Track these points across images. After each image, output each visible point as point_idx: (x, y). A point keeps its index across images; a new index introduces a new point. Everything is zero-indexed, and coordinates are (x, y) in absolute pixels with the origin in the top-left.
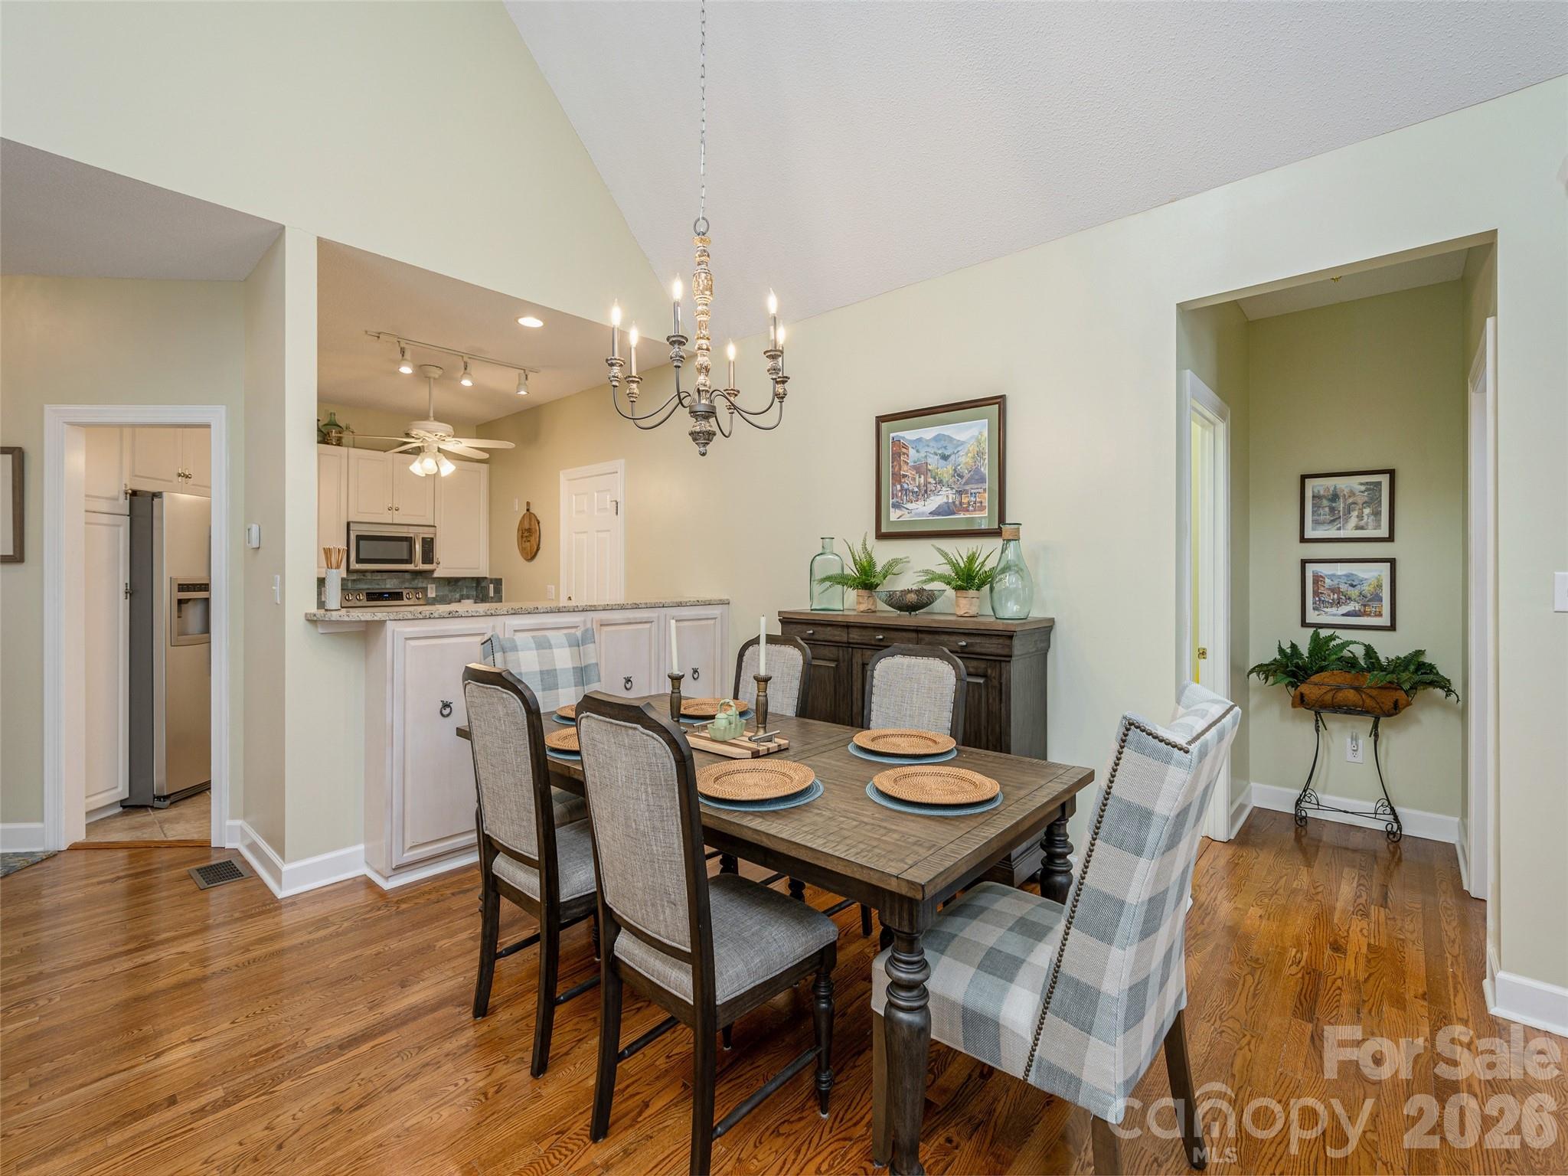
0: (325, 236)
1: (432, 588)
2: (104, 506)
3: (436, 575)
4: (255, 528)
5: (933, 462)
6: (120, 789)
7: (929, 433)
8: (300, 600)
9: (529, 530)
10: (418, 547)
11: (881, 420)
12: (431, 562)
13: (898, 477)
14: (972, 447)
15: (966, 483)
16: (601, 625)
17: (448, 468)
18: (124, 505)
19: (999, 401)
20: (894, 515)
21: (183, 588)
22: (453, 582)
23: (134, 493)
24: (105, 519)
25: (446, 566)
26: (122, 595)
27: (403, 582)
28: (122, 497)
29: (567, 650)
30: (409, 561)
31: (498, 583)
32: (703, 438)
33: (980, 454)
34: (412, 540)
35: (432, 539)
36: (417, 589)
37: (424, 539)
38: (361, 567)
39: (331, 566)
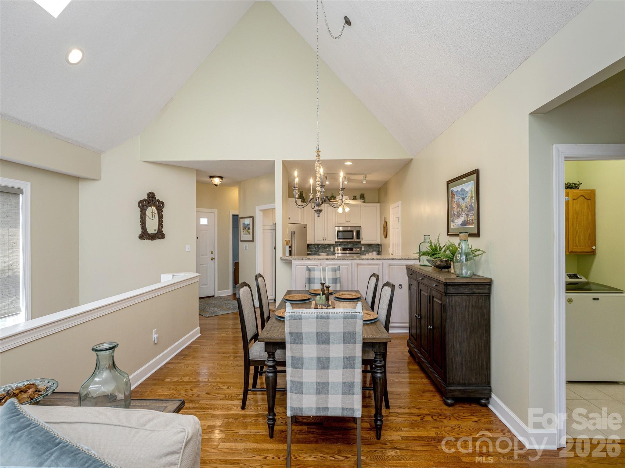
1: (363, 247)
3: (362, 243)
5: (461, 201)
6: (273, 296)
7: (460, 188)
9: (385, 228)
10: (355, 234)
11: (448, 182)
12: (359, 239)
13: (453, 208)
14: (471, 194)
15: (469, 211)
16: (358, 265)
17: (347, 209)
19: (477, 173)
20: (452, 225)
22: (370, 245)
24: (270, 231)
25: (366, 239)
26: (273, 249)
27: (354, 245)
28: (273, 225)
30: (353, 238)
33: (472, 197)
34: (352, 231)
35: (360, 231)
36: (358, 247)
37: (357, 231)
38: (339, 240)
39: (287, 245)
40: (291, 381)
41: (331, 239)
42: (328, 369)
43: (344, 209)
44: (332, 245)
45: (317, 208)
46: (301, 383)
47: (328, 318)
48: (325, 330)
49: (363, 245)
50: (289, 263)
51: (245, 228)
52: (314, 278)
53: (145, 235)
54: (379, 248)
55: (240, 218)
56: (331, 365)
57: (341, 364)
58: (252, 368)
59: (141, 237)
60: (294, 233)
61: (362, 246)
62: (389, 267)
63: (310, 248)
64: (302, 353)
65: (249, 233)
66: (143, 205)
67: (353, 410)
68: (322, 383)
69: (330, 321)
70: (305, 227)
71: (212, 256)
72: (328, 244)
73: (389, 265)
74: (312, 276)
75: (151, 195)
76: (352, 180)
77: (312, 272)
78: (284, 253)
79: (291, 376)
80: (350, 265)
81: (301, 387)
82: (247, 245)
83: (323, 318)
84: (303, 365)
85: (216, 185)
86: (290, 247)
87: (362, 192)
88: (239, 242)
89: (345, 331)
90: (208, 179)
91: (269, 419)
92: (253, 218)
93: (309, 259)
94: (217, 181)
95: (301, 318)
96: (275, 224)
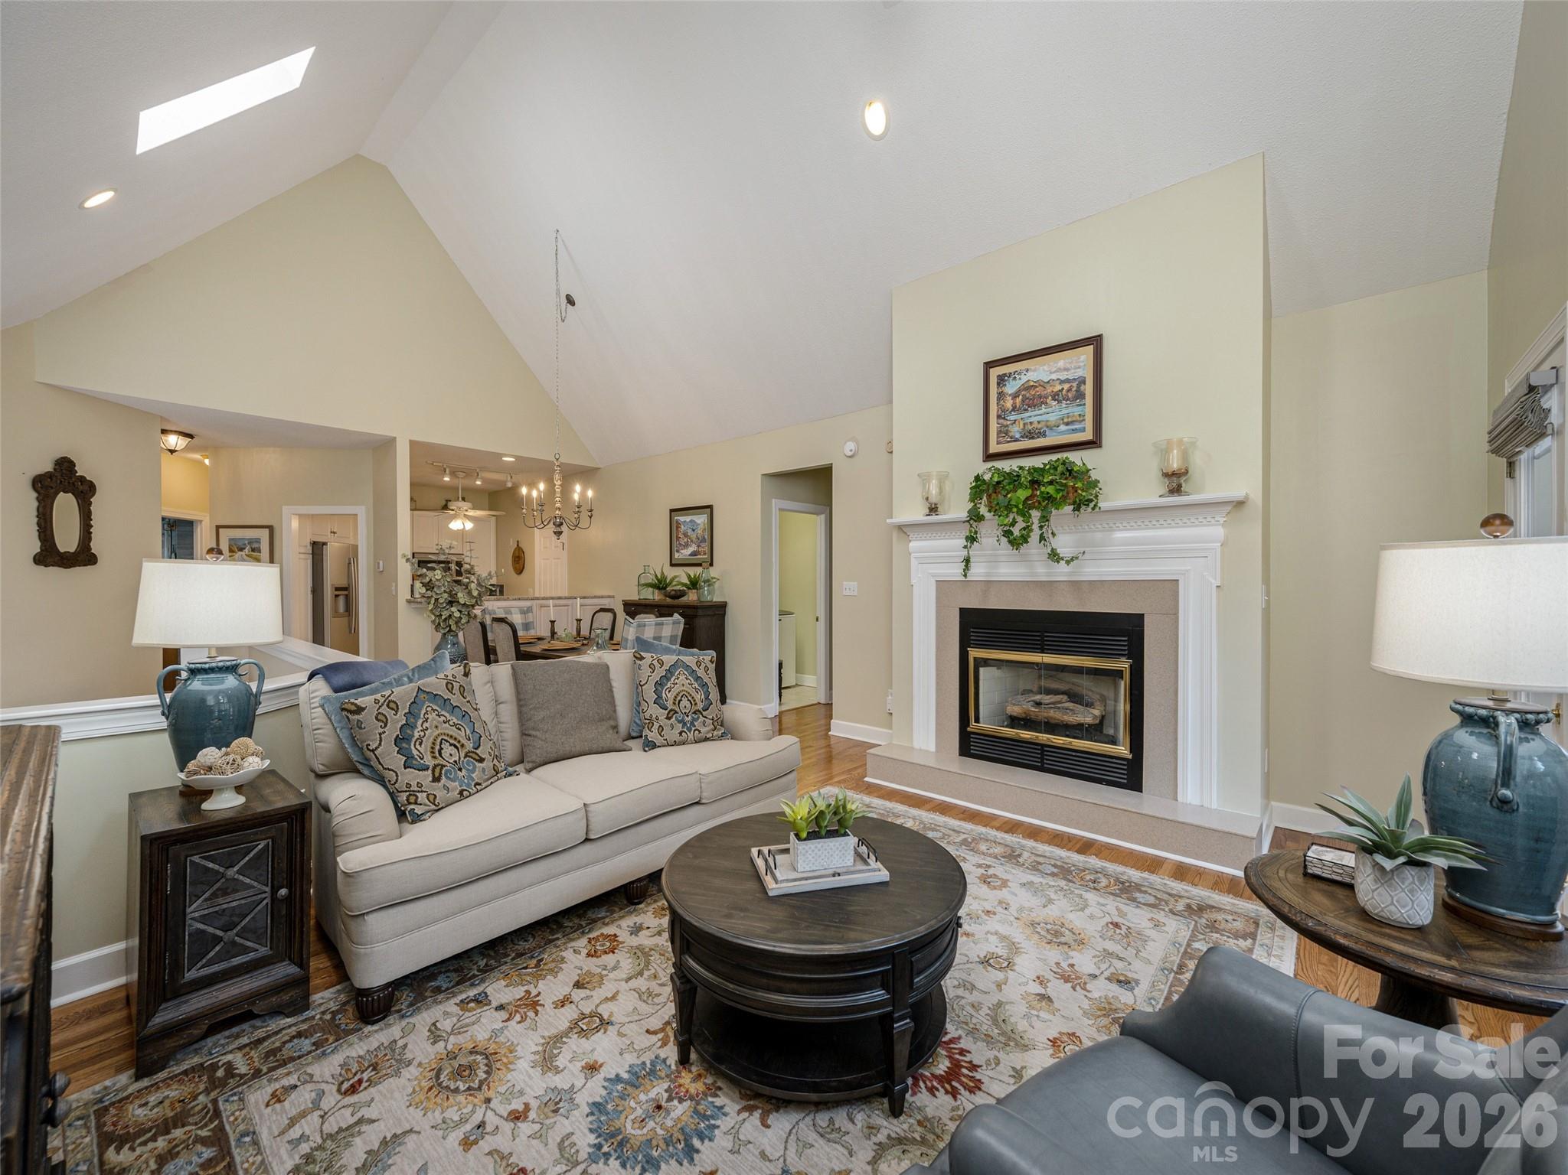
0: (412, 439)
2: (303, 551)
4: (381, 562)
5: (690, 532)
7: (688, 519)
8: (404, 593)
9: (518, 557)
11: (672, 511)
13: (678, 538)
14: (702, 526)
15: (700, 542)
18: (310, 548)
19: (710, 507)
20: (677, 555)
21: (337, 589)
23: (314, 542)
24: (301, 556)
26: (309, 592)
28: (309, 545)
29: (519, 615)
31: (502, 587)
32: (559, 534)
33: (705, 529)
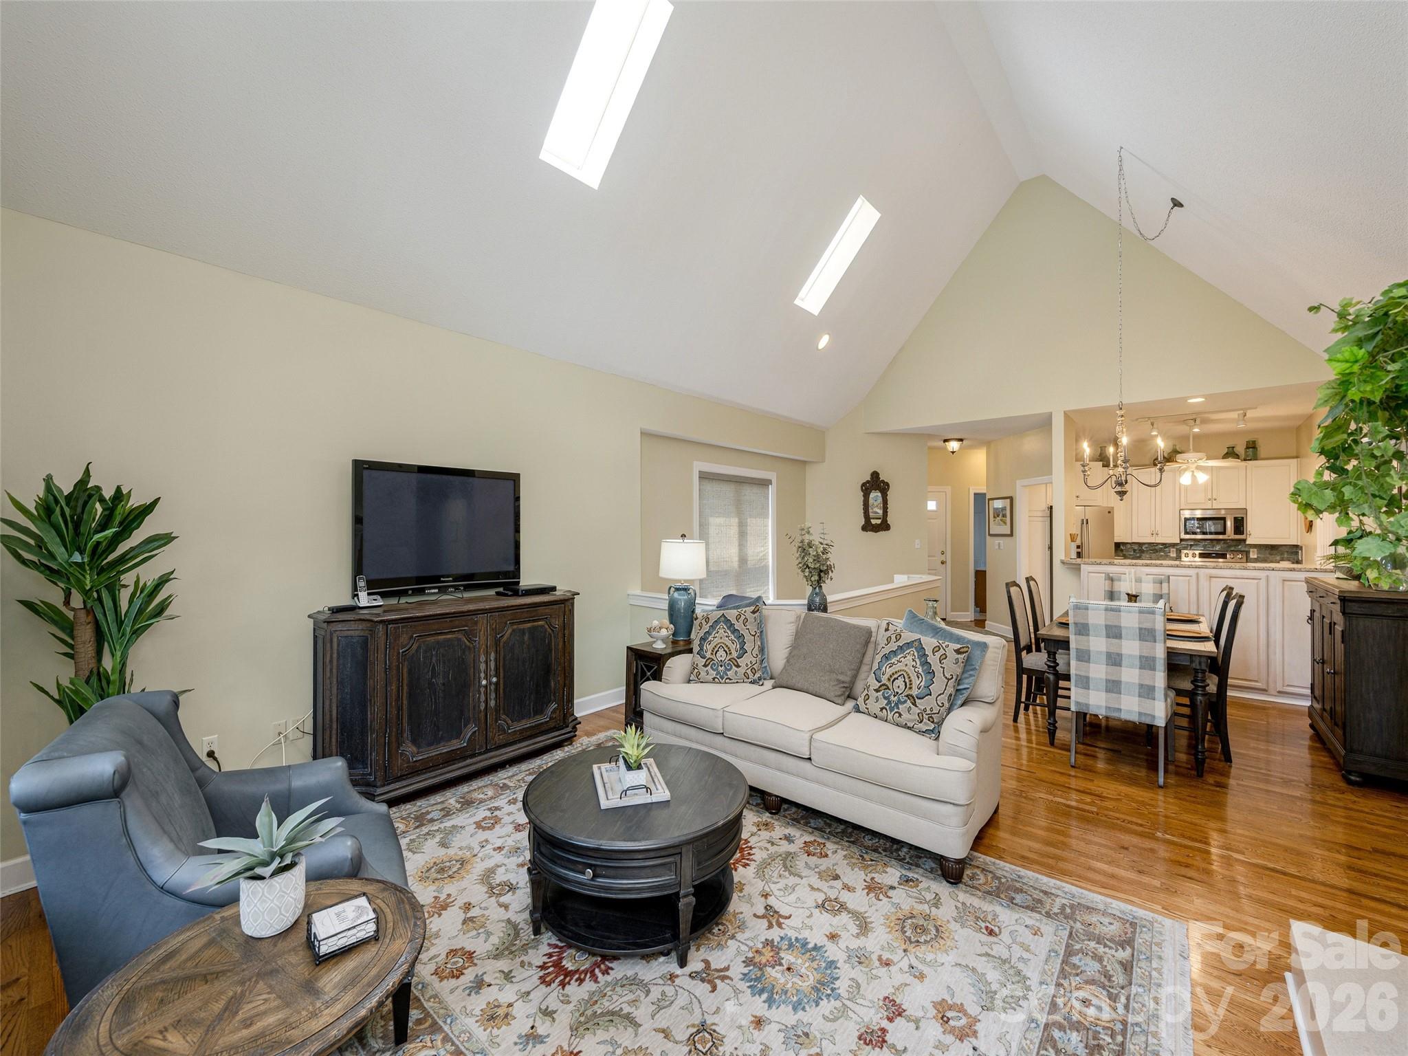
3: (1247, 543)
10: (1229, 524)
12: (1242, 534)
17: (1202, 478)
22: (1272, 548)
25: (1257, 533)
27: (1229, 547)
30: (1223, 534)
34: (1224, 519)
35: (1243, 518)
36: (1241, 552)
37: (1235, 518)
38: (1188, 537)
39: (1073, 541)
40: (1076, 675)
41: (1171, 534)
42: (1121, 666)
43: (1194, 477)
44: (1173, 545)
45: (1119, 489)
46: (1088, 678)
47: (1120, 611)
48: (1117, 624)
49: (1255, 546)
50: (1076, 569)
51: (998, 516)
52: (1120, 592)
53: (868, 527)
54: (1297, 553)
55: (989, 500)
56: (1124, 663)
57: (1137, 663)
58: (1025, 677)
59: (864, 528)
60: (1087, 523)
61: (1251, 550)
62: (1283, 584)
63: (1122, 550)
64: (1089, 646)
65: (1005, 523)
66: (867, 488)
67: (1153, 717)
68: (1113, 681)
69: (1122, 614)
70: (1109, 512)
71: (943, 558)
72: (1163, 544)
73: (1284, 580)
74: (1116, 589)
75: (875, 475)
76: (1212, 420)
77: (1116, 583)
78: (1067, 553)
79: (1076, 670)
80: (1194, 577)
81: (1088, 682)
82: (1001, 542)
83: (1112, 610)
84: (1089, 659)
85: (953, 452)
86: (1078, 547)
87: (1251, 438)
88: (988, 537)
89: (1141, 626)
90: (941, 443)
91: (1050, 724)
92: (1011, 498)
93: (1111, 564)
94: (954, 445)
95: (1087, 609)
96: (1051, 507)
